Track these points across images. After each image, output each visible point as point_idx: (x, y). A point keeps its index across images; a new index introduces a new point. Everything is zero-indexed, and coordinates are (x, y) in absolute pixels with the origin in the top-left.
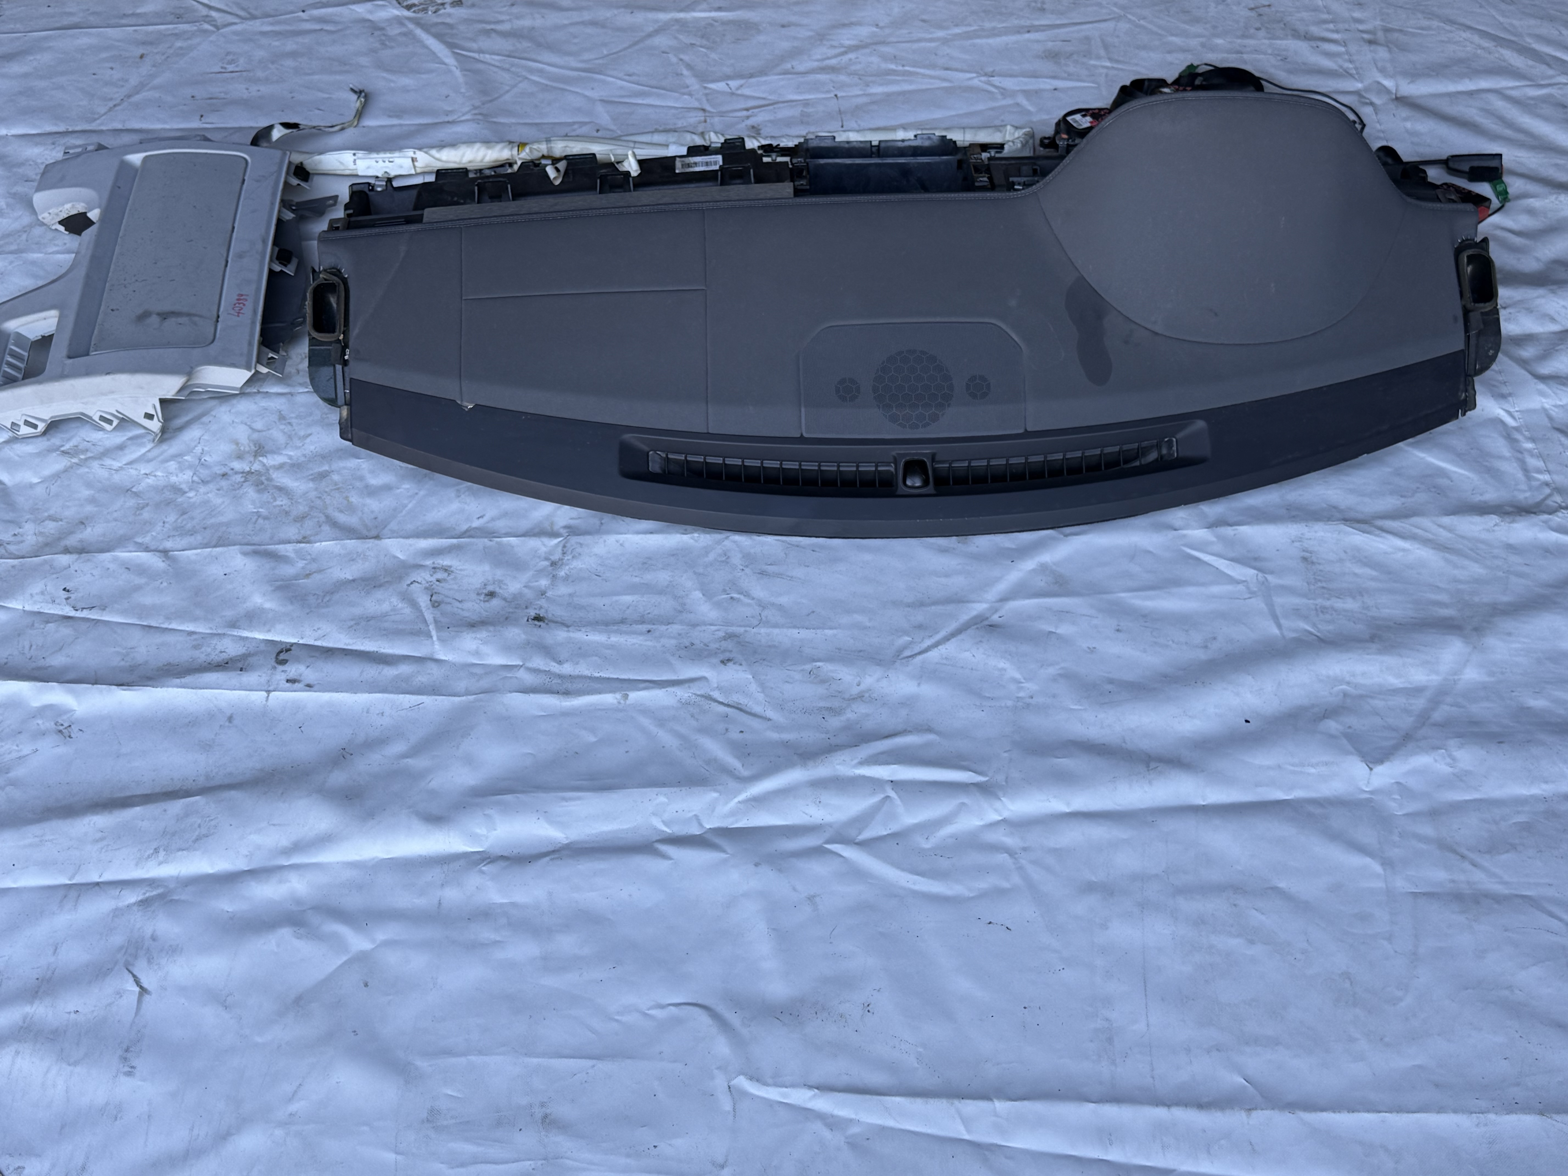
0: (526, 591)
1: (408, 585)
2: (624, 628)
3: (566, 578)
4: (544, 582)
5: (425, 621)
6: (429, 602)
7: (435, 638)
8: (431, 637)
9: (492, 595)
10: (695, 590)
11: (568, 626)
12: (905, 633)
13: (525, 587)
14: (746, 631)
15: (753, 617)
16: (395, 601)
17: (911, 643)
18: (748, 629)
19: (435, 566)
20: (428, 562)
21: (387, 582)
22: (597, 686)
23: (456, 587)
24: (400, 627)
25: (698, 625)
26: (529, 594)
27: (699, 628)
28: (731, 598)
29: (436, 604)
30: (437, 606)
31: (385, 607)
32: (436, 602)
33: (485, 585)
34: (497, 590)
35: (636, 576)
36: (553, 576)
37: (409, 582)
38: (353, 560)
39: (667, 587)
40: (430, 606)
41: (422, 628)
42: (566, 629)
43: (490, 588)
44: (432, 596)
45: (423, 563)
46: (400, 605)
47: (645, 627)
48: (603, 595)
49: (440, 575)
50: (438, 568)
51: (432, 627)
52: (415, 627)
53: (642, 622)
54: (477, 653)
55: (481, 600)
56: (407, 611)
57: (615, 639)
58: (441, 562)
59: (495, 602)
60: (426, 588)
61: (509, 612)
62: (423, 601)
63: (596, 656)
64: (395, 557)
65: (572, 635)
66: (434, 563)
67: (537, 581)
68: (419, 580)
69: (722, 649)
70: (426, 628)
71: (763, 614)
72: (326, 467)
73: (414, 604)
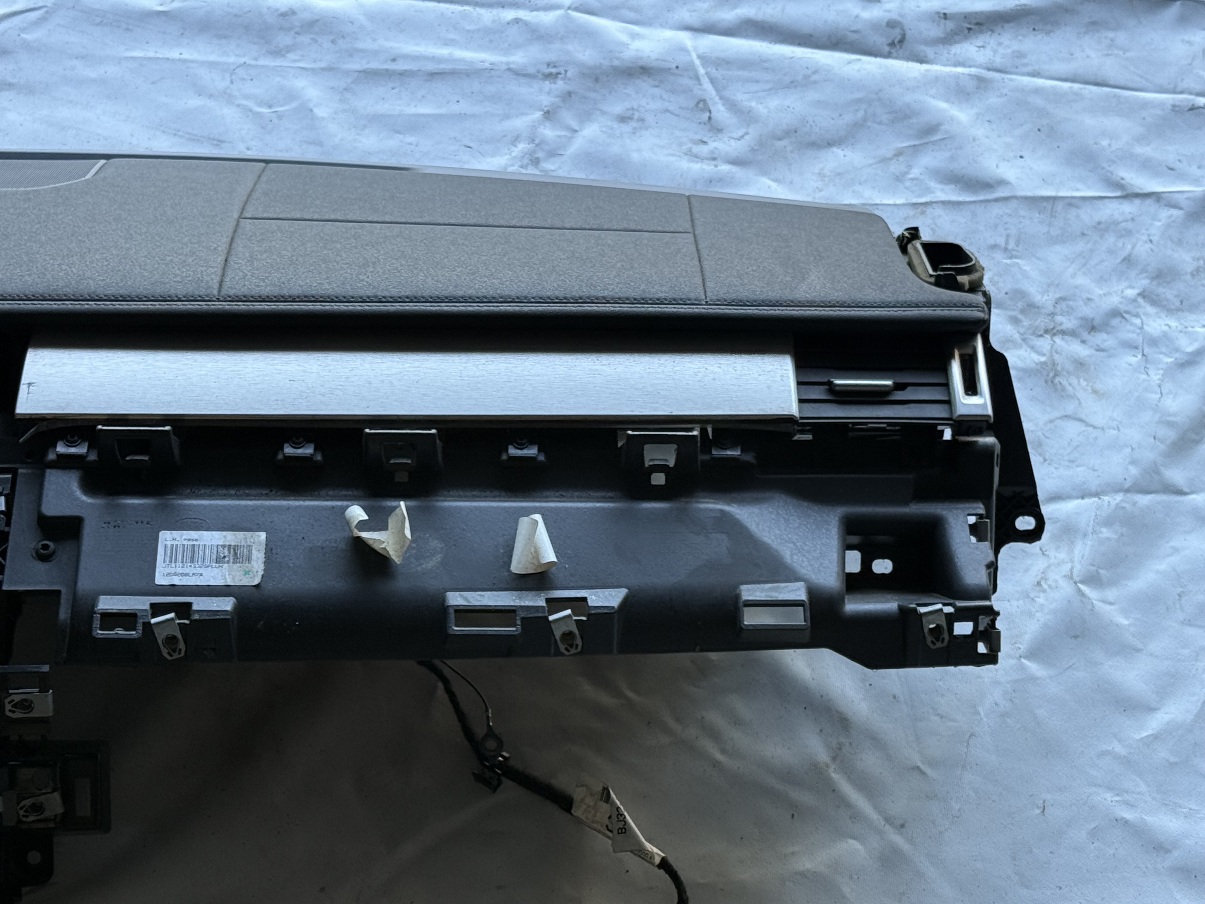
0: (574, 124)
1: (747, 134)
2: (431, 67)
3: (516, 140)
4: (549, 132)
5: (712, 81)
6: (712, 108)
7: (694, 56)
8: (699, 57)
9: (623, 119)
10: (323, 118)
11: (509, 69)
12: (27, 46)
13: (576, 131)
14: (256, 59)
15: (243, 79)
16: (760, 108)
17: (23, 30)
18: (253, 62)
19: (714, 163)
20: (725, 168)
21: (780, 139)
23: (677, 133)
24: (745, 74)
25: (323, 69)
26: (568, 118)
27: (323, 65)
28: (270, 107)
29: (701, 105)
30: (698, 103)
31: (774, 102)
32: (702, 110)
33: (634, 133)
34: (615, 125)
35: (411, 144)
36: (533, 140)
37: (747, 137)
38: (839, 174)
39: (365, 127)
40: (710, 103)
41: (714, 70)
42: (512, 66)
43: (626, 128)
44: (710, 118)
45: (734, 169)
46: (753, 104)
48: (462, 117)
49: (704, 150)
50: (708, 159)
51: (702, 71)
52: (725, 72)
53: (402, 74)
54: (634, 36)
55: (637, 110)
56: (741, 97)
57: (444, 52)
58: (705, 167)
59: (618, 108)
60: (720, 130)
61: (595, 91)
62: (720, 112)
63: (468, 31)
64: (776, 180)
65: (504, 59)
66: (716, 166)
67: (559, 137)
68: (733, 142)
69: (293, 32)
70: (709, 69)
71: (228, 83)
73: (733, 106)
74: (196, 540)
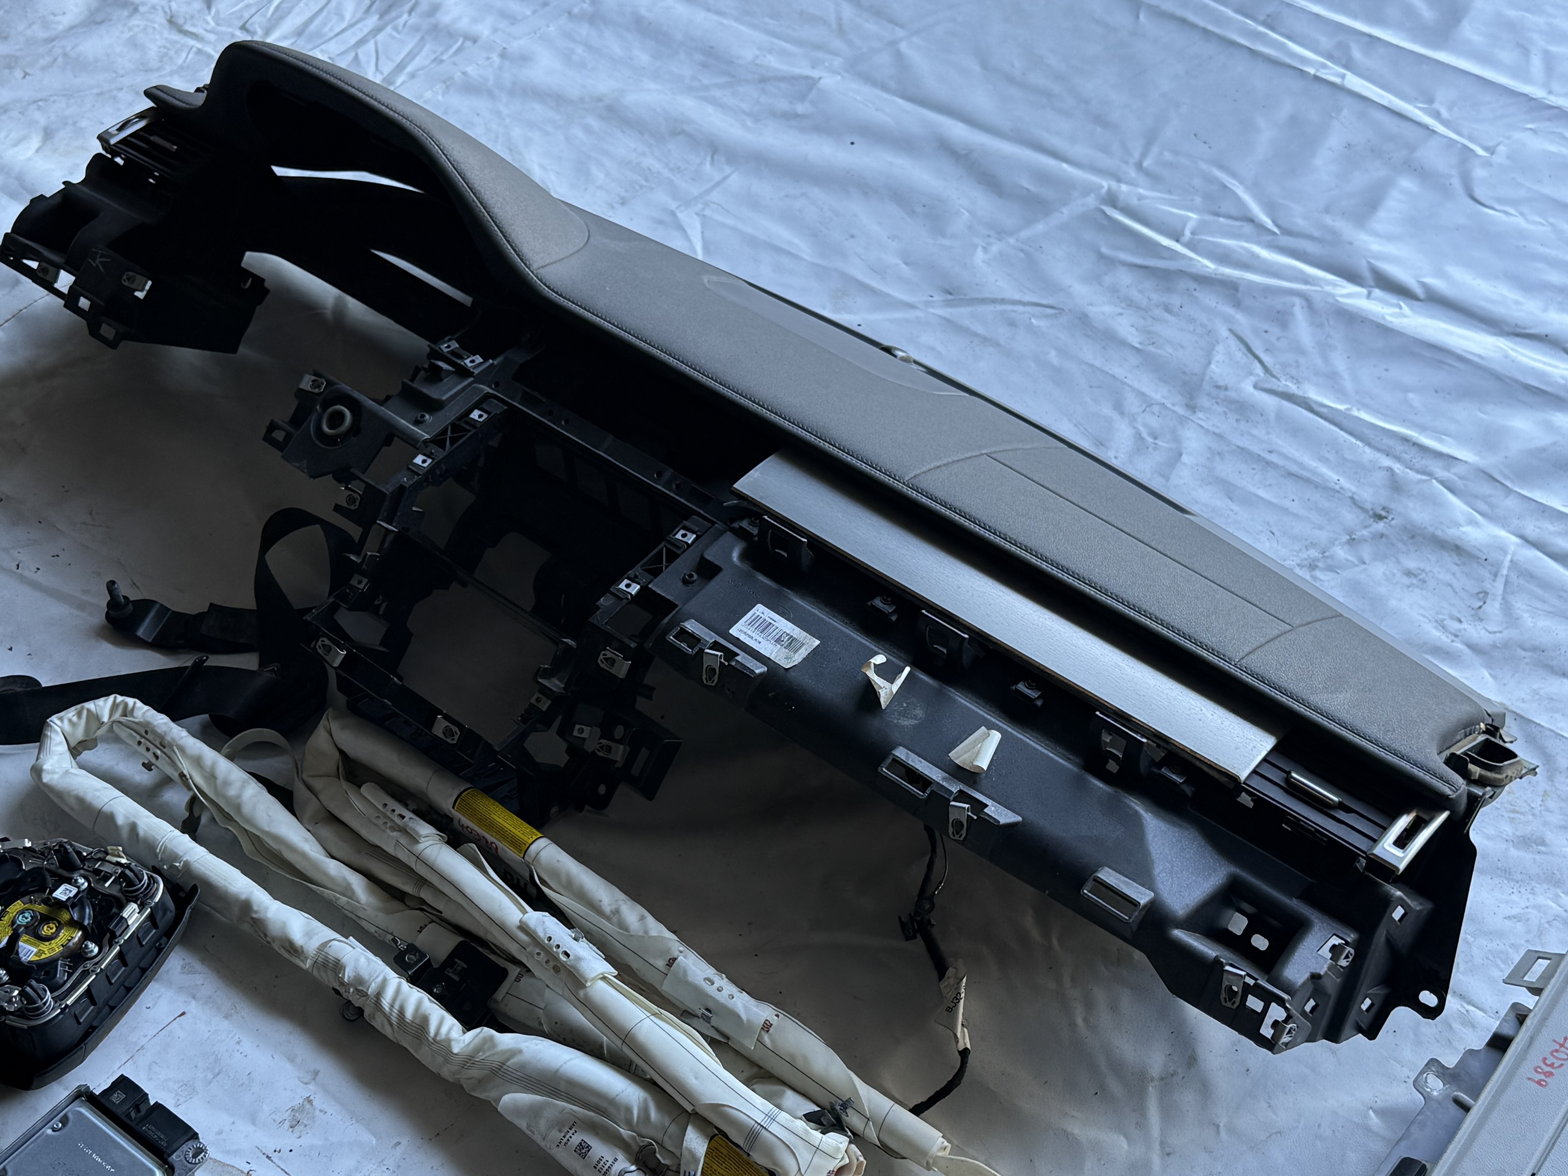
0: (1367, 557)
1: (1501, 632)
2: (1294, 469)
3: (1313, 545)
4: (1341, 553)
5: (1506, 583)
6: (1488, 602)
7: (1509, 557)
8: (1511, 561)
9: (1409, 573)
10: (1185, 464)
11: (1352, 498)
12: (1030, 328)
13: (1364, 563)
14: (1173, 405)
15: (1154, 413)
16: (1528, 620)
18: (1169, 406)
19: (1453, 638)
20: (1459, 645)
21: (1525, 650)
22: (1368, 432)
23: (1444, 604)
24: (1540, 592)
25: (1214, 433)
26: (1366, 552)
27: (1217, 431)
28: (1155, 438)
29: (1481, 595)
30: (1481, 593)
31: (1543, 623)
32: (1479, 599)
33: (1408, 587)
34: (1399, 574)
35: (1232, 511)
36: (1325, 552)
37: (1498, 635)
38: (1551, 699)
39: (1210, 483)
40: (1489, 596)
41: (1516, 577)
42: (1355, 497)
43: (1406, 581)
44: (1480, 607)
45: (1467, 651)
46: (1526, 615)
47: (1273, 458)
48: (1285, 511)
49: (1454, 625)
50: (1451, 633)
51: (1505, 572)
52: (1522, 582)
53: (1268, 463)
54: (1472, 522)
55: (1426, 574)
56: (1520, 605)
57: (1313, 464)
58: (1443, 637)
59: (1411, 563)
60: (1481, 620)
61: (1405, 544)
62: (1493, 608)
63: (1345, 459)
64: (1494, 677)
65: (1353, 489)
66: (1453, 641)
67: (1347, 560)
68: (1483, 632)
69: (1214, 401)
70: (1512, 574)
71: (1140, 410)
72: (1514, 852)
73: (1507, 609)
74: (775, 621)
